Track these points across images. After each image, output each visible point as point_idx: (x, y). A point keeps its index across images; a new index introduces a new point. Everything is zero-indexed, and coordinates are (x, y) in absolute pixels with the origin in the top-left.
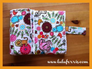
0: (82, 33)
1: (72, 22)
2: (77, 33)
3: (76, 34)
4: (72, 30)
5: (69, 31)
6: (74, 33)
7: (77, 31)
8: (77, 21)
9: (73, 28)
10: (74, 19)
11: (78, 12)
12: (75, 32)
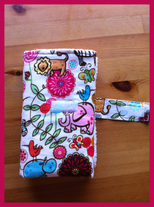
0: (141, 118)
1: (113, 87)
2: (126, 118)
3: (124, 121)
4: (113, 110)
5: (106, 111)
6: (119, 118)
7: (127, 112)
8: (127, 82)
9: (116, 104)
10: (120, 77)
11: (131, 57)
12: (119, 115)
